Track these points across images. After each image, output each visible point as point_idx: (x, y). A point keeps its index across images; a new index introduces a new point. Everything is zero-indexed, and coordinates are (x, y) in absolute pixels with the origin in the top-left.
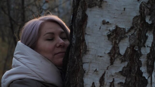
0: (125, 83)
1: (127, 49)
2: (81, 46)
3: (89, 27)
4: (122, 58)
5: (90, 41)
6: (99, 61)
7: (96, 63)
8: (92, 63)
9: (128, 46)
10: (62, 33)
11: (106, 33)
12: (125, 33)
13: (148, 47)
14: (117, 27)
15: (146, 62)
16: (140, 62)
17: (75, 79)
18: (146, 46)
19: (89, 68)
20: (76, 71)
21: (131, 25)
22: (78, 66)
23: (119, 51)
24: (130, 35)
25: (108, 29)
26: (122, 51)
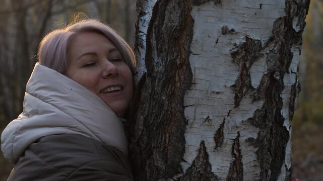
0: (258, 138)
1: (263, 77)
2: (177, 76)
3: (196, 40)
4: (255, 93)
5: (197, 67)
6: (215, 102)
7: (208, 106)
8: (200, 105)
9: (265, 71)
10: (111, 51)
11: (227, 50)
12: (261, 48)
13: (292, 72)
14: (247, 38)
15: (289, 101)
16: (281, 99)
17: (164, 138)
18: (290, 72)
19: (195, 116)
20: (165, 122)
21: (271, 35)
22: (169, 112)
23: (250, 81)
24: (268, 52)
25: (232, 42)
26: (255, 82)
